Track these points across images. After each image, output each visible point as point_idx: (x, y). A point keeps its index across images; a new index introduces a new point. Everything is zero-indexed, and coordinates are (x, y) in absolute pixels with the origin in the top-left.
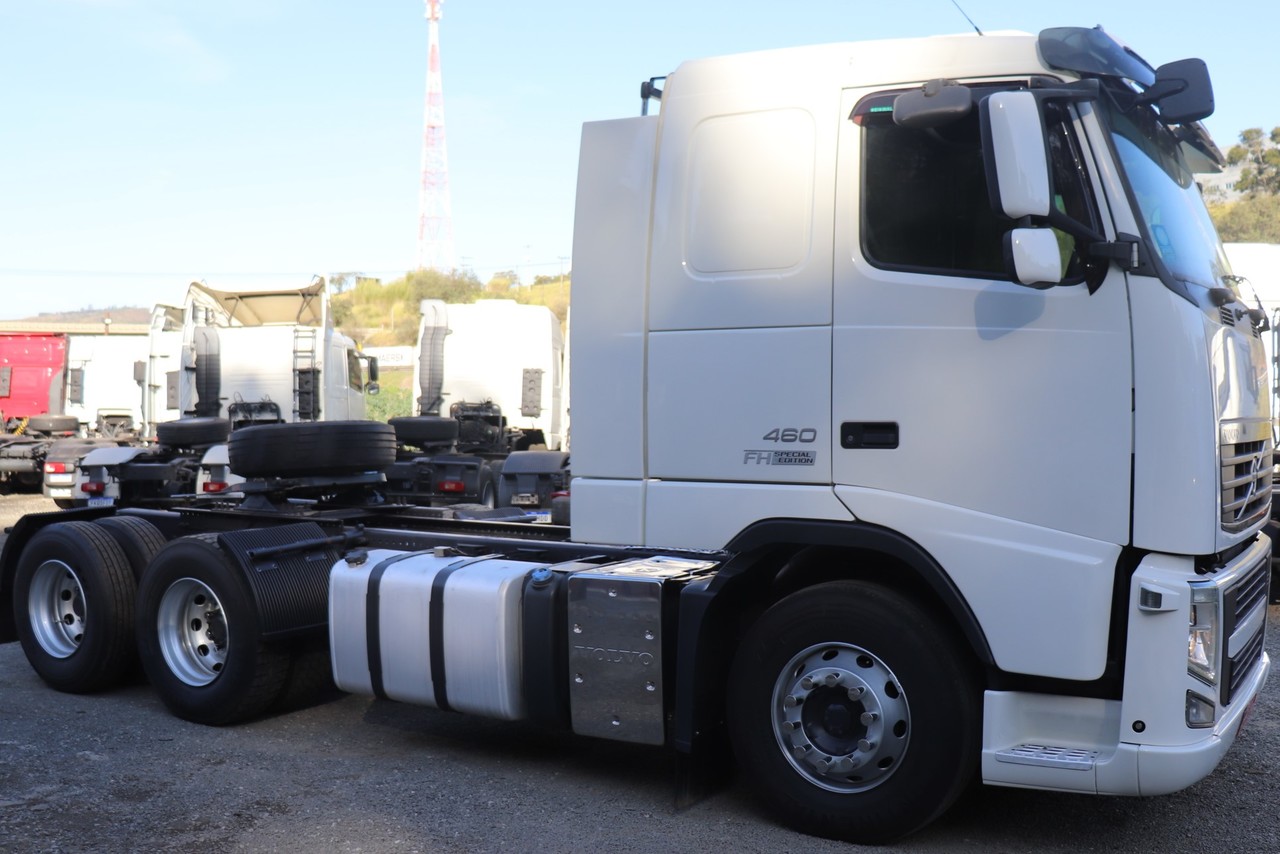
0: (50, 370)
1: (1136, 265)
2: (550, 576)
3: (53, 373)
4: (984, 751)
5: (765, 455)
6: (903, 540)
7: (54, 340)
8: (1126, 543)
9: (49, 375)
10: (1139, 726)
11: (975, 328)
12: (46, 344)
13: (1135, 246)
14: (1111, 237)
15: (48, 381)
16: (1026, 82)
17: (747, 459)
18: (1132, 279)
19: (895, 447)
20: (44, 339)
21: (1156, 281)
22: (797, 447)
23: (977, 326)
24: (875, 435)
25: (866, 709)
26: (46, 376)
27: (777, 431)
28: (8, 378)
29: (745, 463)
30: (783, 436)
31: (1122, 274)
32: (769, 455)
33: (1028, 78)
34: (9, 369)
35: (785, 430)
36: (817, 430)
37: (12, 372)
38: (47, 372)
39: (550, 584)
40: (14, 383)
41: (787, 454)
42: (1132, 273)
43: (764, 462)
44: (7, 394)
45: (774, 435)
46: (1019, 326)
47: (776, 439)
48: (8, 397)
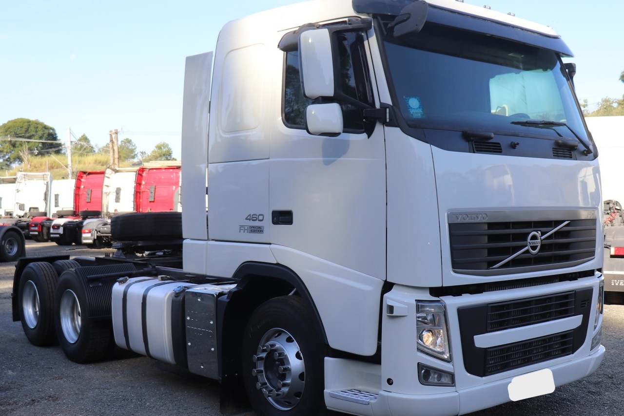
0: (174, 187)
1: (388, 120)
2: (182, 290)
3: (176, 188)
4: (325, 390)
5: (246, 228)
6: (293, 274)
7: (176, 170)
8: (385, 280)
9: (174, 189)
10: (391, 382)
11: (322, 159)
12: (172, 173)
13: (388, 110)
14: (378, 106)
15: (173, 192)
16: (346, 21)
17: (240, 230)
18: (386, 128)
19: (291, 224)
20: (171, 170)
21: (398, 129)
22: (257, 224)
23: (323, 157)
24: (283, 217)
25: (286, 364)
26: (173, 190)
27: (250, 215)
28: (153, 192)
29: (240, 232)
30: (252, 218)
31: (382, 126)
32: (248, 228)
33: (346, 19)
34: (154, 187)
35: (253, 215)
36: (264, 215)
37: (155, 189)
38: (173, 188)
39: (181, 294)
40: (156, 194)
41: (254, 227)
42: (387, 126)
43: (246, 231)
44: (153, 200)
45: (249, 218)
46: (339, 157)
47: (250, 220)
48: (153, 202)
